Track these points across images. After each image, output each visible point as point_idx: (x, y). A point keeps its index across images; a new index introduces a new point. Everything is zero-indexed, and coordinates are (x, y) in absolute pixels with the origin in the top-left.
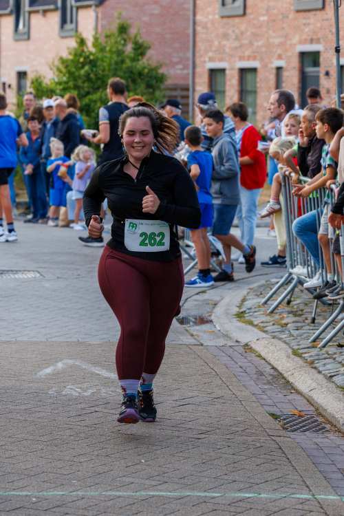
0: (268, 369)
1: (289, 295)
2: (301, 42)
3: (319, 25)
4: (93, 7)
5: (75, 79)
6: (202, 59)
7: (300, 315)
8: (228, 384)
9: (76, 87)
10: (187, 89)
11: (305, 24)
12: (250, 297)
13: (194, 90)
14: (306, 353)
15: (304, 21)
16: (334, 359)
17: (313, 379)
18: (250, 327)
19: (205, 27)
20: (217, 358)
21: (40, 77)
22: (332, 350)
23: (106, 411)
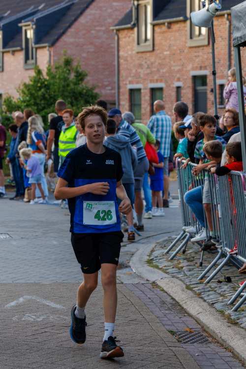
0: (169, 300)
1: (184, 247)
2: (193, 69)
3: (205, 57)
4: (47, 48)
5: (35, 99)
6: (124, 83)
7: (192, 261)
8: (140, 310)
9: (36, 104)
10: (114, 104)
11: (196, 56)
12: (157, 249)
13: (119, 104)
14: (195, 287)
15: (196, 54)
16: (215, 291)
17: (200, 306)
18: (156, 270)
19: (126, 60)
20: (133, 292)
21: (10, 97)
22: (213, 285)
23: (53, 331)
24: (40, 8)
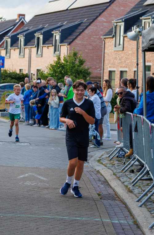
0: (103, 179)
1: (118, 154)
5: (56, 73)
6: (107, 67)
7: (120, 161)
12: (104, 155)
14: (117, 174)
17: (117, 183)
18: (101, 165)
23: (38, 190)
24: (64, 24)
